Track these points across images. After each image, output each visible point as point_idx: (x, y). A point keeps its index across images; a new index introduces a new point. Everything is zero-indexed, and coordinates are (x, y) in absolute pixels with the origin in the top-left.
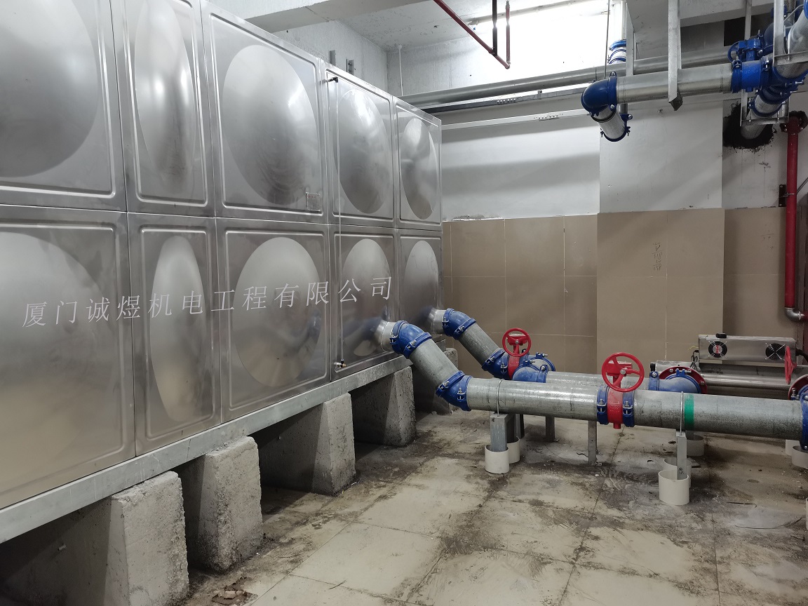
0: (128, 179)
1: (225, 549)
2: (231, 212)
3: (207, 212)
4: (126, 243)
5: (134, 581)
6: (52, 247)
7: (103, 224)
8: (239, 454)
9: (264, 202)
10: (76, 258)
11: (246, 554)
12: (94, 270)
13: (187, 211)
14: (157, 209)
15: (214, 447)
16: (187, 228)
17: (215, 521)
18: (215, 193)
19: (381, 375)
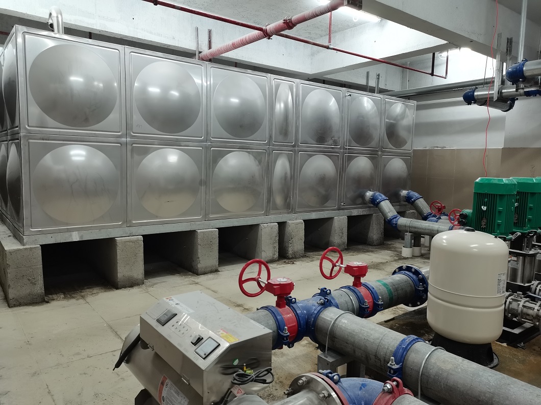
0: (271, 137)
1: (290, 251)
2: (302, 146)
3: (294, 146)
4: (269, 155)
5: (263, 248)
6: (251, 156)
7: (263, 150)
8: (297, 224)
9: (315, 143)
10: (256, 158)
11: (297, 256)
12: (260, 162)
13: (287, 146)
14: (278, 145)
15: (290, 220)
16: (287, 151)
17: (288, 242)
18: (297, 140)
19: (365, 213)
